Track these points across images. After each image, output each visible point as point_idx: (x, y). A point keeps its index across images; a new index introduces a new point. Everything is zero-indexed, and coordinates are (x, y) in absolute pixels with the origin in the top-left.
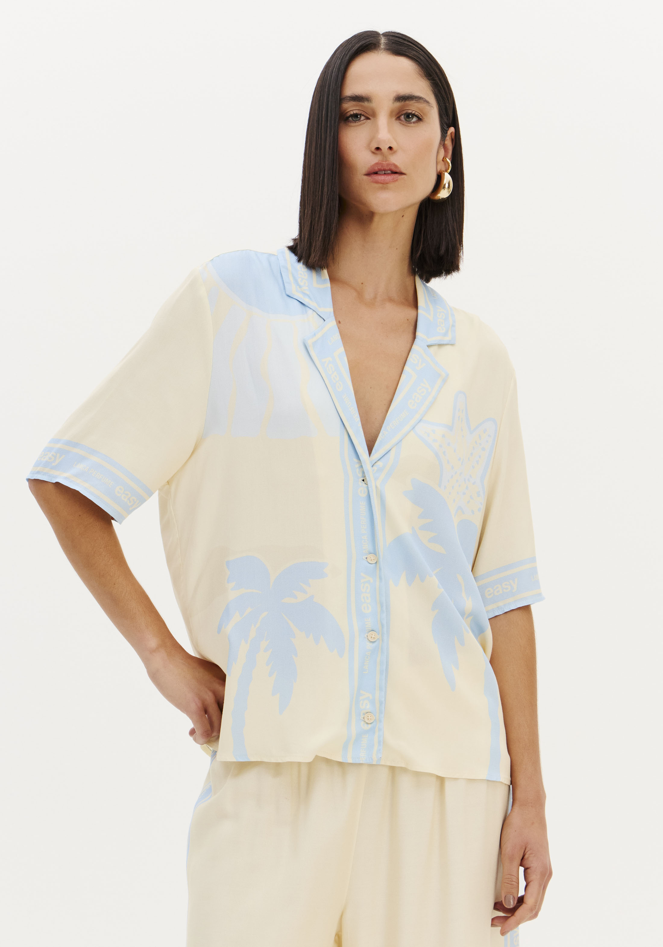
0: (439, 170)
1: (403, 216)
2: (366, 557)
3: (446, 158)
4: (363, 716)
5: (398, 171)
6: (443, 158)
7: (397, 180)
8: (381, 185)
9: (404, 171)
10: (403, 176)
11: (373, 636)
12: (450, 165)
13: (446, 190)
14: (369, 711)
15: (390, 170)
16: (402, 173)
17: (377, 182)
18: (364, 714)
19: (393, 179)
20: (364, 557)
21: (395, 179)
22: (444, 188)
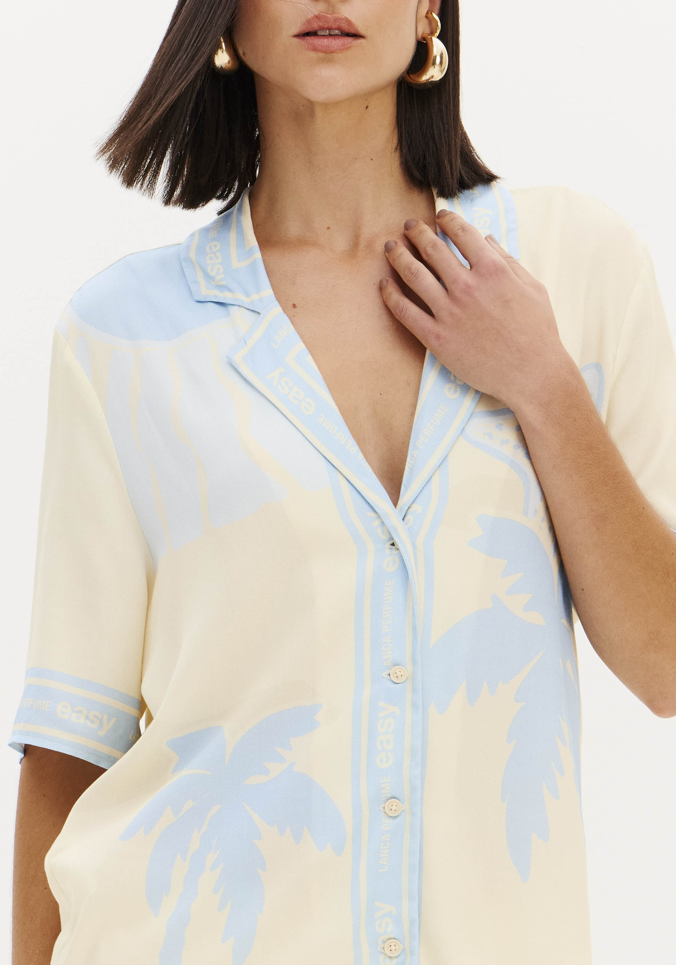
0: (420, 34)
1: (367, 107)
2: (388, 672)
3: (431, 13)
4: (381, 946)
5: (352, 31)
6: (427, 13)
7: (349, 47)
8: (321, 55)
9: (362, 31)
10: (361, 41)
11: (394, 808)
12: (439, 24)
13: (437, 67)
14: (392, 936)
15: (339, 29)
16: (356, 36)
17: (315, 49)
18: (384, 942)
19: (344, 45)
20: (385, 674)
21: (347, 46)
22: (434, 64)
